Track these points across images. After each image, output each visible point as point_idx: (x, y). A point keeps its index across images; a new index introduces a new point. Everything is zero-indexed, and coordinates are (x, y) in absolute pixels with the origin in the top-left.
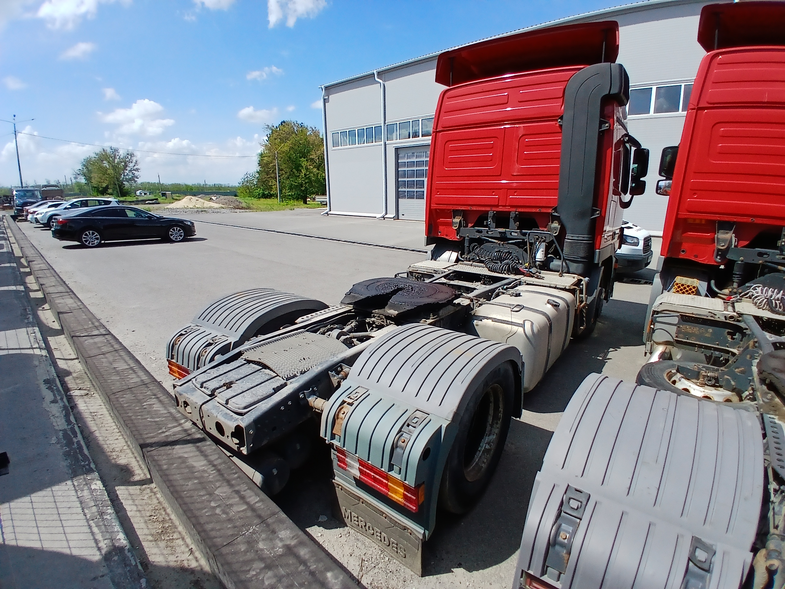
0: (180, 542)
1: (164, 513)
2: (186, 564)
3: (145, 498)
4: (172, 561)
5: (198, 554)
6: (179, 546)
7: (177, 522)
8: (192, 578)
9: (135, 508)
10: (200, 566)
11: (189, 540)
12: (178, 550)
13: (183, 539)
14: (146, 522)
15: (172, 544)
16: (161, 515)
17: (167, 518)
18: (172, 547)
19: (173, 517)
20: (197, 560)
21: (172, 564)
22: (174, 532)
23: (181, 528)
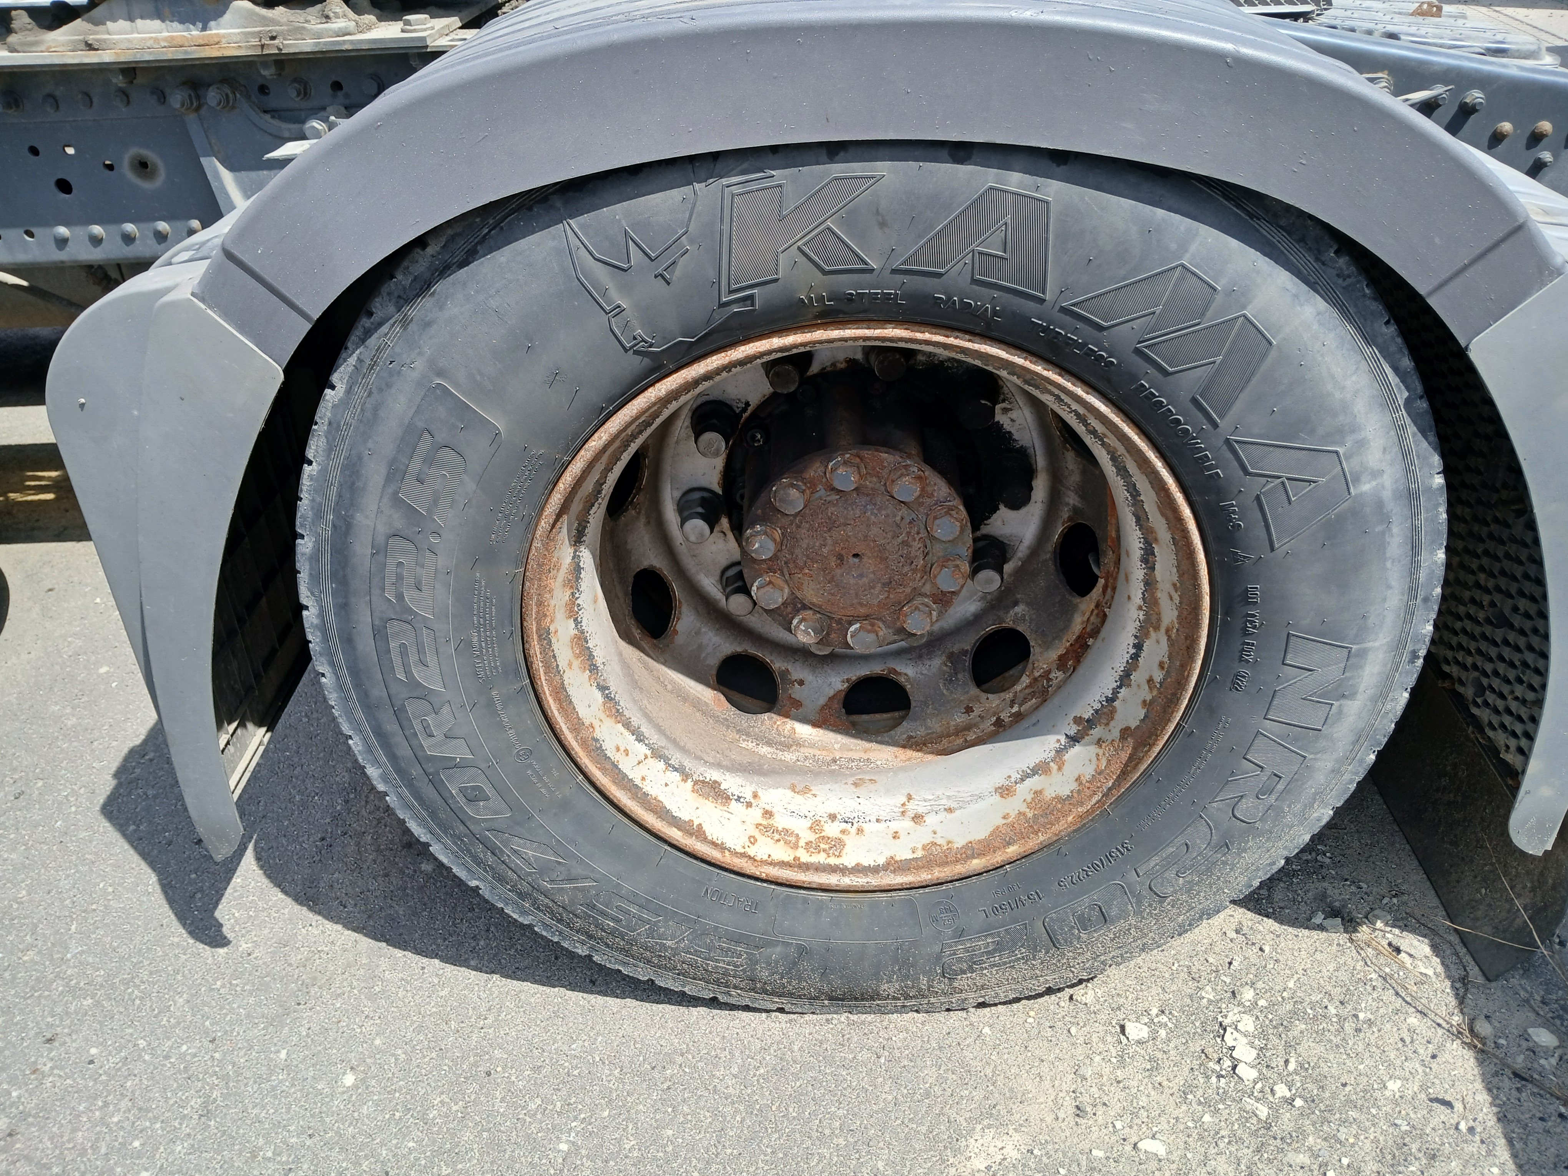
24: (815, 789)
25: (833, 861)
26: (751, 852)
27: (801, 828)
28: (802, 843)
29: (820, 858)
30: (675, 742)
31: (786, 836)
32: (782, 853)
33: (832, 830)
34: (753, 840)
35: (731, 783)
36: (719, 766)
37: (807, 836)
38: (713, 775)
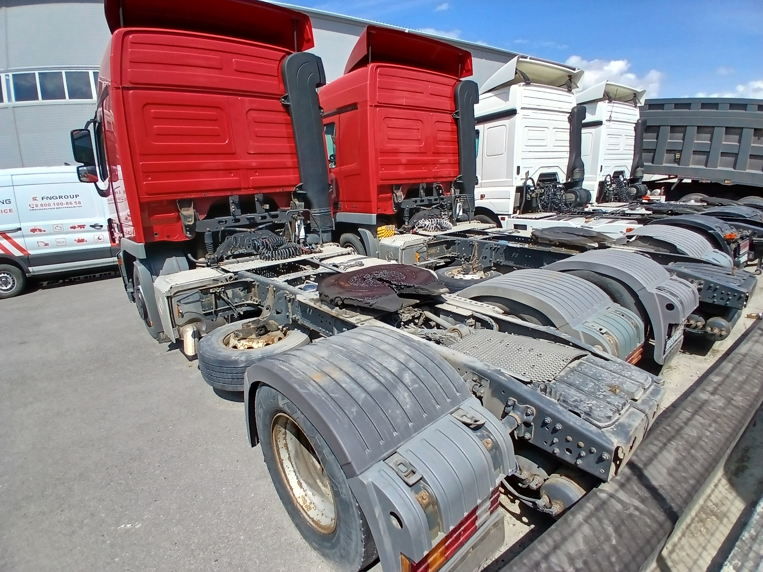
0: (713, 498)
1: (693, 525)
2: (727, 486)
3: (684, 554)
4: (732, 495)
5: (716, 480)
6: (717, 497)
7: (697, 507)
8: (734, 478)
9: (705, 554)
10: (722, 476)
11: (708, 491)
12: (720, 496)
13: (709, 496)
14: (712, 535)
15: (719, 503)
16: (696, 527)
17: (697, 519)
18: (721, 501)
19: (693, 513)
20: (720, 480)
21: (734, 494)
22: (707, 507)
23: (701, 502)
24: (316, 496)
25: (307, 511)
26: (298, 499)
27: (308, 501)
28: (306, 504)
29: (306, 509)
30: (299, 471)
31: (305, 501)
32: (302, 503)
33: (312, 506)
34: (299, 498)
35: (304, 485)
36: (304, 480)
37: (308, 504)
38: (302, 481)
